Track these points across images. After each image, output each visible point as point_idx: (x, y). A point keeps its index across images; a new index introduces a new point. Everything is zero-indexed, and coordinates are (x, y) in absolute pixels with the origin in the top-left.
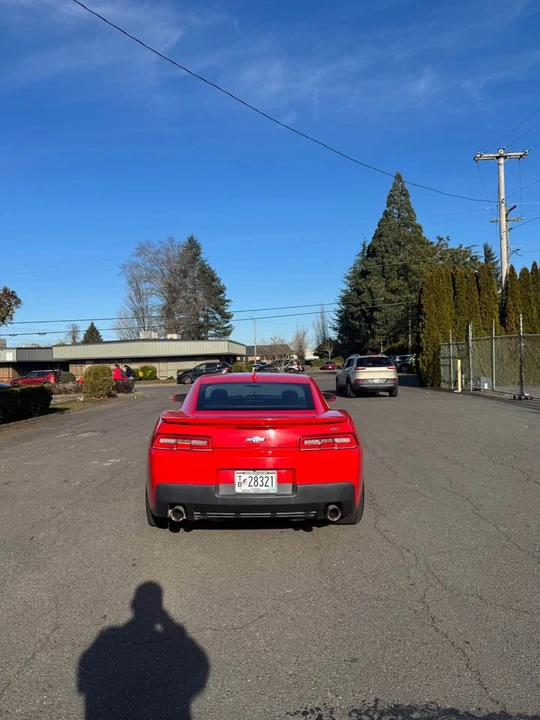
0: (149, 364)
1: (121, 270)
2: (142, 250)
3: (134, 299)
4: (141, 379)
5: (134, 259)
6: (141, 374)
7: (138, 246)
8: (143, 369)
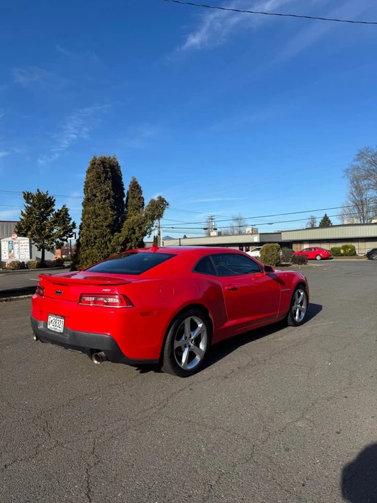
0: (349, 244)
1: (345, 173)
2: (361, 155)
3: (355, 194)
4: (342, 255)
5: (355, 163)
6: (342, 251)
7: (357, 153)
8: (344, 248)
